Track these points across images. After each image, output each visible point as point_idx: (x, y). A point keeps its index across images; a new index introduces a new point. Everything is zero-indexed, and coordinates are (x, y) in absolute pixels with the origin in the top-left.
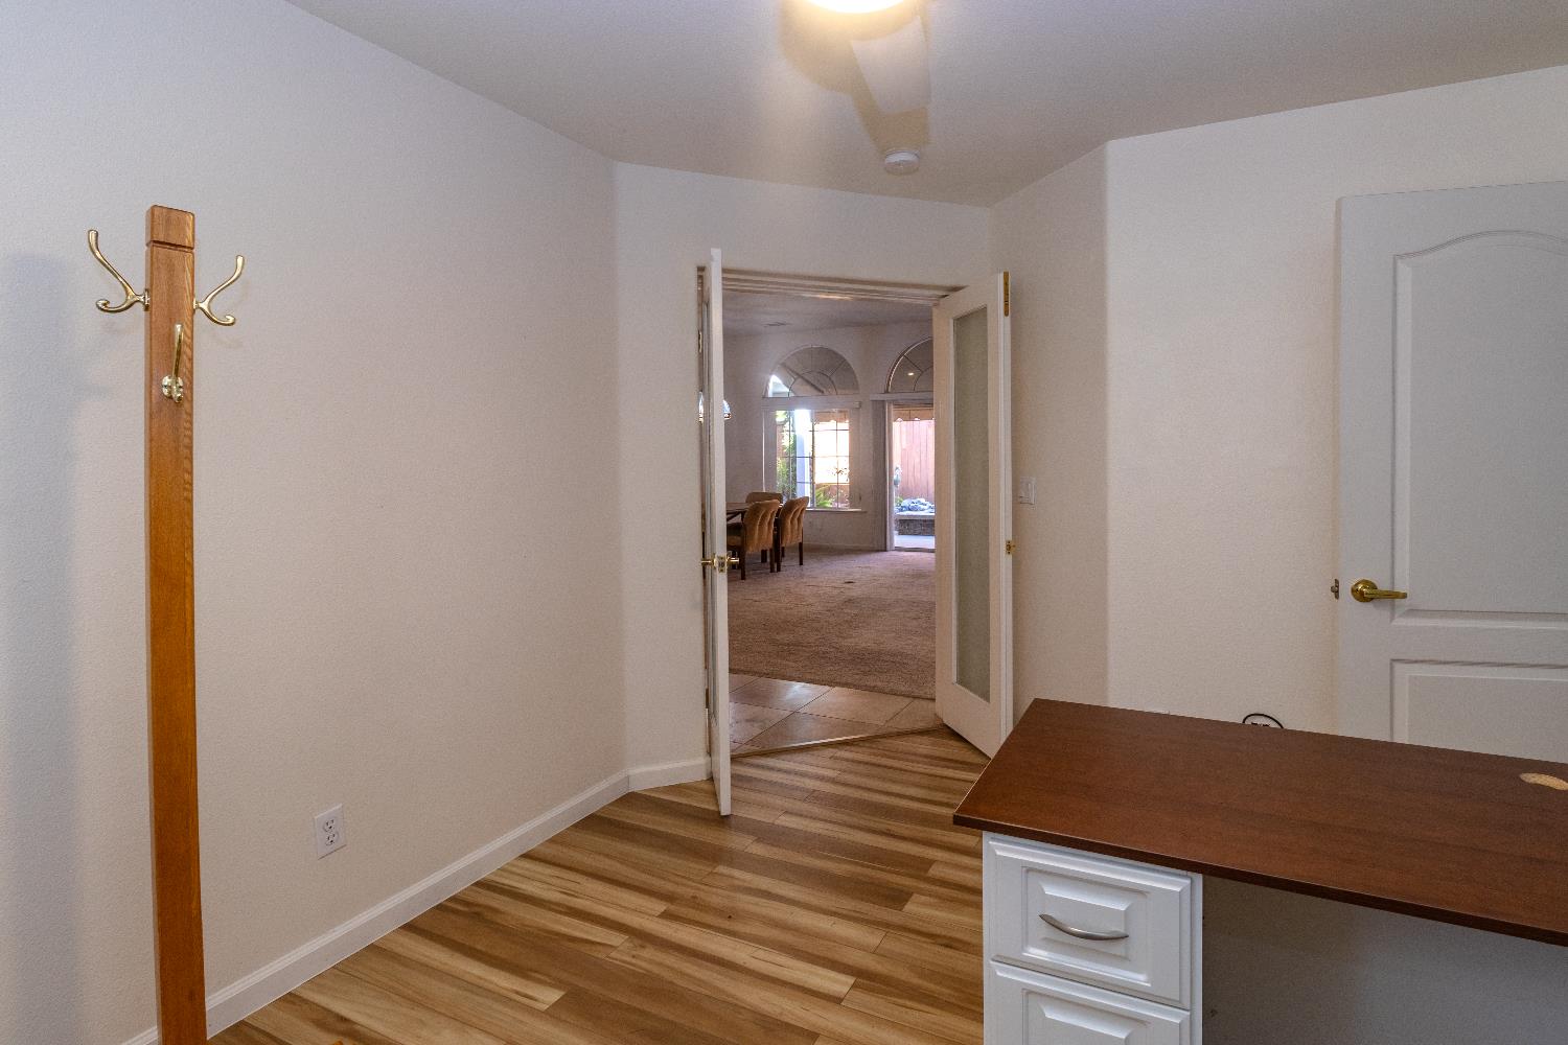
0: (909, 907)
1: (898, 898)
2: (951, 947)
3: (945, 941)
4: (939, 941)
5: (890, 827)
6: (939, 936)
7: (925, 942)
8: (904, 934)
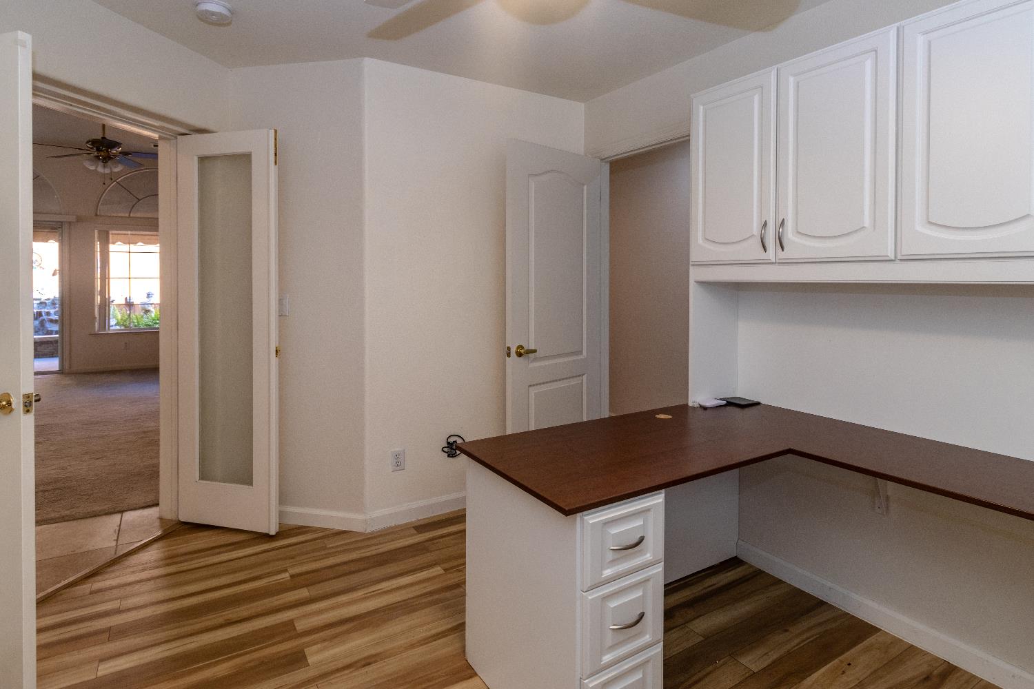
0: (311, 660)
1: (296, 659)
2: (369, 664)
3: (363, 663)
4: (359, 665)
5: (226, 617)
6: (356, 662)
7: (351, 672)
8: (332, 677)
